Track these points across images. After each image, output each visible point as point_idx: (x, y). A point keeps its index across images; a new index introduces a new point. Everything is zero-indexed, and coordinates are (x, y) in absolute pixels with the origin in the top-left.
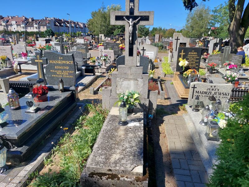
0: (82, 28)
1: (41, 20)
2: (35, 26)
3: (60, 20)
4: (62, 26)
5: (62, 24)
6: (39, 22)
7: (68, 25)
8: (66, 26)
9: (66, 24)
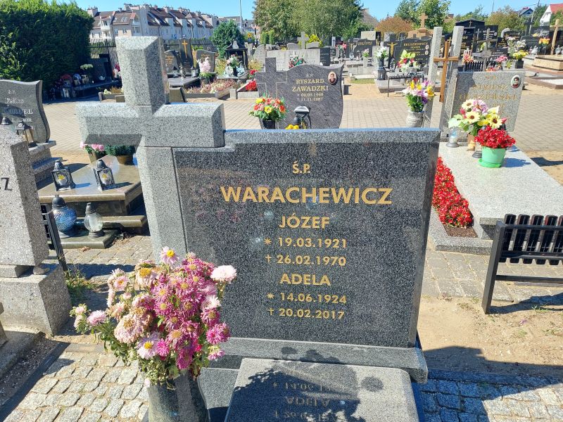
0: (211, 27)
1: (117, 12)
2: (104, 28)
3: (159, 10)
4: (167, 25)
5: (166, 19)
6: (113, 19)
7: (180, 21)
8: (176, 25)
9: (175, 20)
